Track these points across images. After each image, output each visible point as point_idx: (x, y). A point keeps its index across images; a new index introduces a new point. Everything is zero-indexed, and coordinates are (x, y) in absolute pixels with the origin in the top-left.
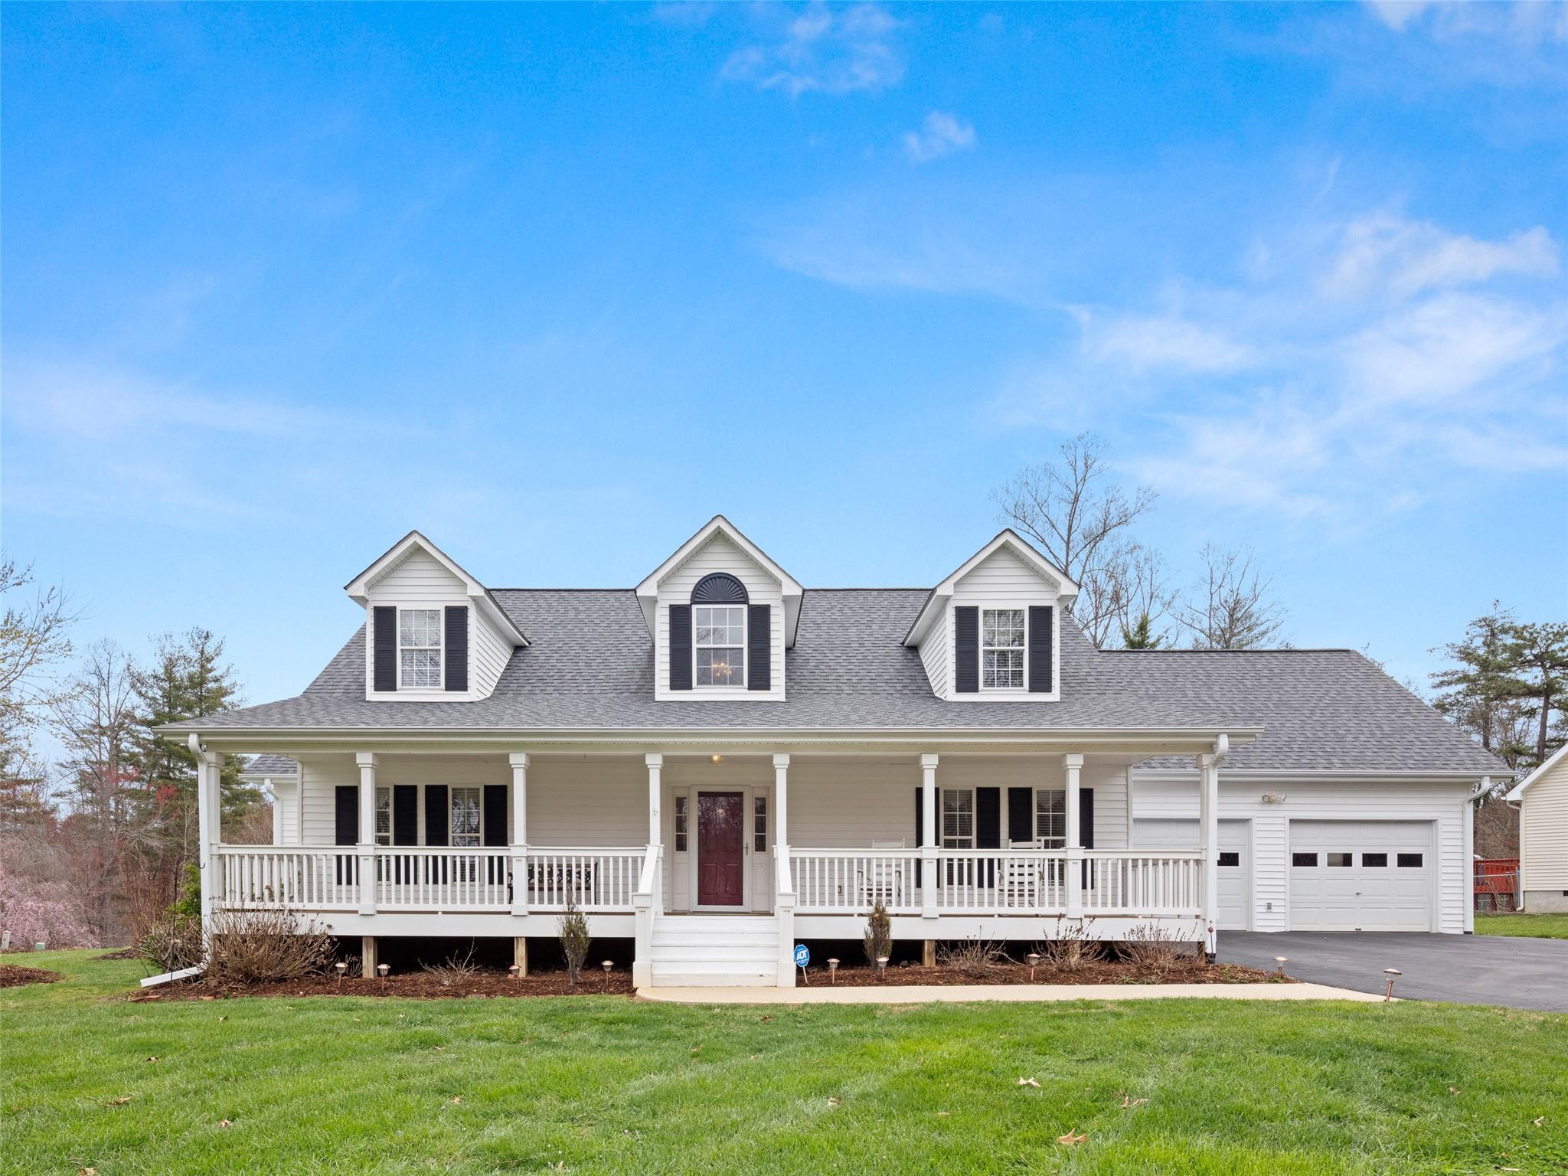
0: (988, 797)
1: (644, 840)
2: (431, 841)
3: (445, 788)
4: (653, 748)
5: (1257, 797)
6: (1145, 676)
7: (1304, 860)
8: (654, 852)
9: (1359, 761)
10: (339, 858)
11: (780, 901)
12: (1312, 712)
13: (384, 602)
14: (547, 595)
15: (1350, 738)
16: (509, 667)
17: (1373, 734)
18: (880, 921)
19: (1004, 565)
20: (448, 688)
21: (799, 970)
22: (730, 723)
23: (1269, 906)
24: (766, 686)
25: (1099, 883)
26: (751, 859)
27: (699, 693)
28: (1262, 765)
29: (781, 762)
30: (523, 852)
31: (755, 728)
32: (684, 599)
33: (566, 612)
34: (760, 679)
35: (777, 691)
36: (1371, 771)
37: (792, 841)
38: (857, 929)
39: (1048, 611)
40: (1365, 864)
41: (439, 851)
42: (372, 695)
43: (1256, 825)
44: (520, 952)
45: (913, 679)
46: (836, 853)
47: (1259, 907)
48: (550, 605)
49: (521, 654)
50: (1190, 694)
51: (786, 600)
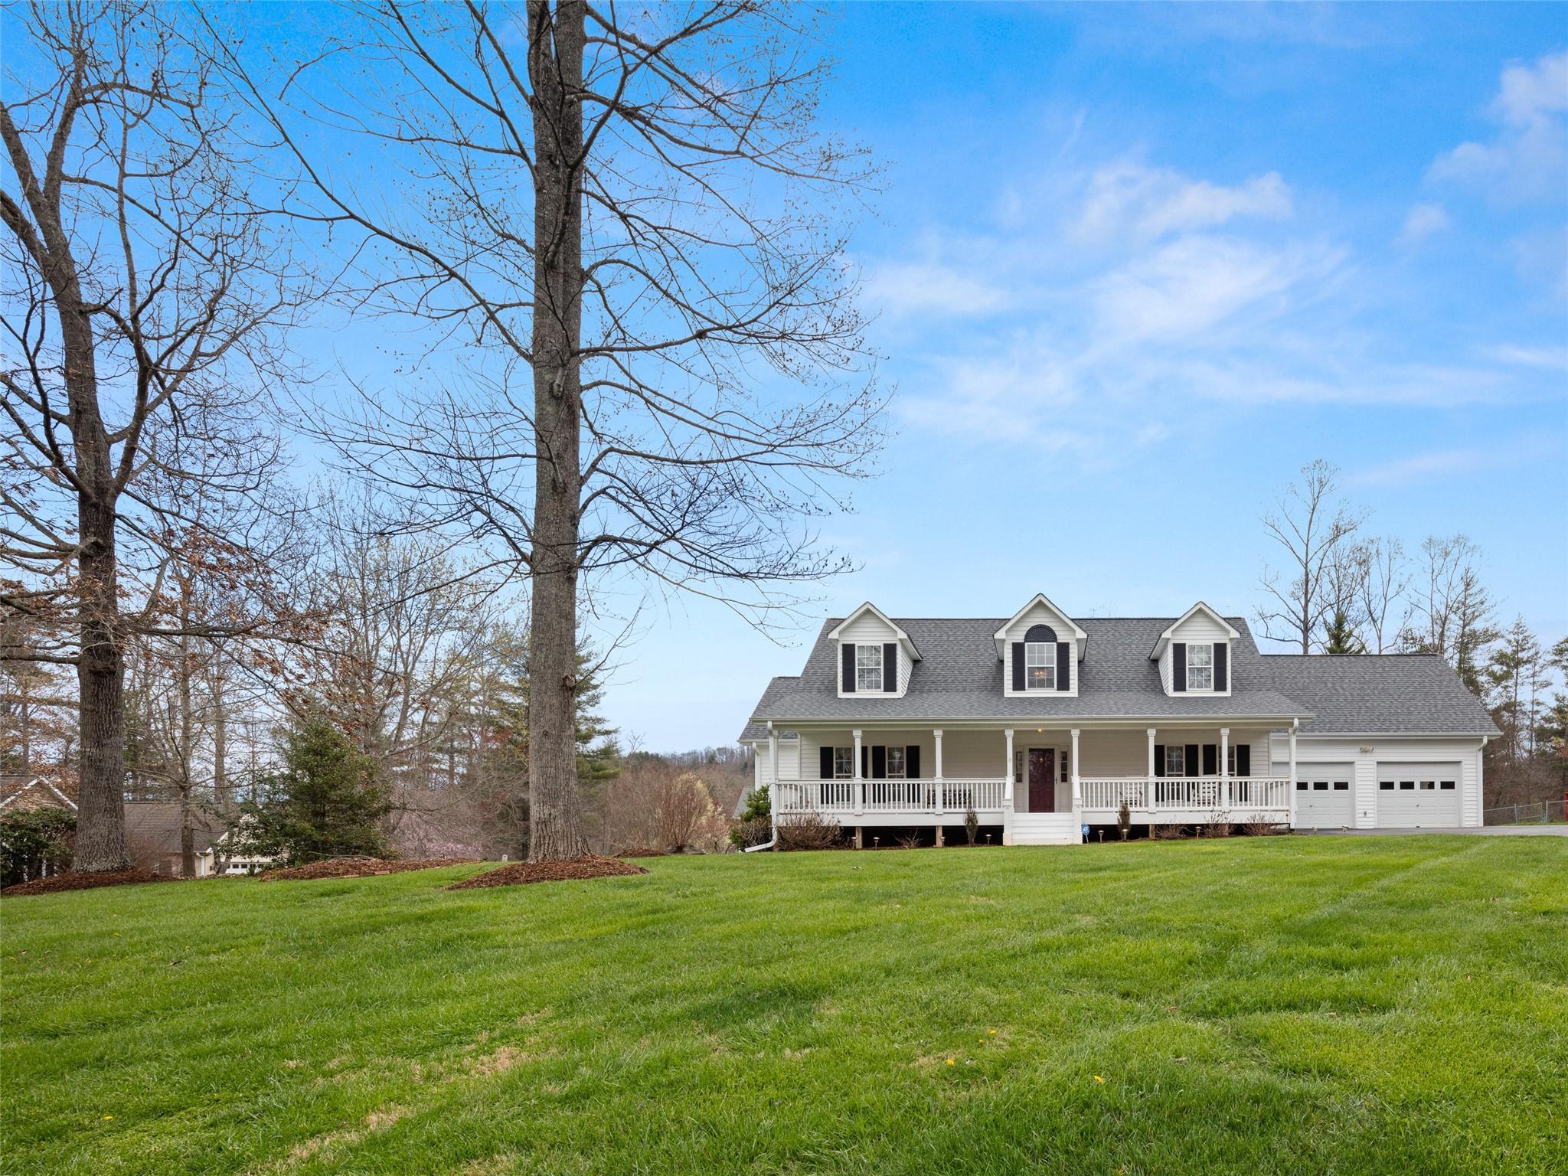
0: (1192, 750)
1: (1004, 774)
2: (875, 776)
3: (884, 747)
4: (1009, 726)
5: (1357, 749)
6: (1305, 673)
7: (1387, 786)
8: (1010, 780)
9: (1416, 727)
10: (822, 786)
11: (1075, 802)
12: (1399, 696)
13: (848, 641)
14: (927, 623)
15: (1416, 713)
16: (913, 674)
17: (1430, 710)
18: (1125, 814)
19: (1200, 619)
20: (885, 690)
21: (1084, 837)
22: (1049, 713)
23: (1365, 813)
24: (1067, 689)
25: (1254, 798)
26: (1058, 786)
27: (1029, 693)
28: (1359, 730)
29: (1075, 733)
30: (941, 781)
31: (1061, 716)
32: (1020, 639)
33: (941, 636)
34: (1064, 684)
35: (1073, 691)
36: (1420, 733)
37: (1081, 774)
38: (1113, 819)
39: (1224, 645)
40: (1422, 788)
41: (881, 781)
42: (841, 695)
43: (1357, 766)
44: (939, 833)
45: (1153, 682)
46: (1099, 780)
47: (1359, 814)
48: (929, 630)
49: (918, 666)
50: (1330, 685)
51: (1078, 640)
